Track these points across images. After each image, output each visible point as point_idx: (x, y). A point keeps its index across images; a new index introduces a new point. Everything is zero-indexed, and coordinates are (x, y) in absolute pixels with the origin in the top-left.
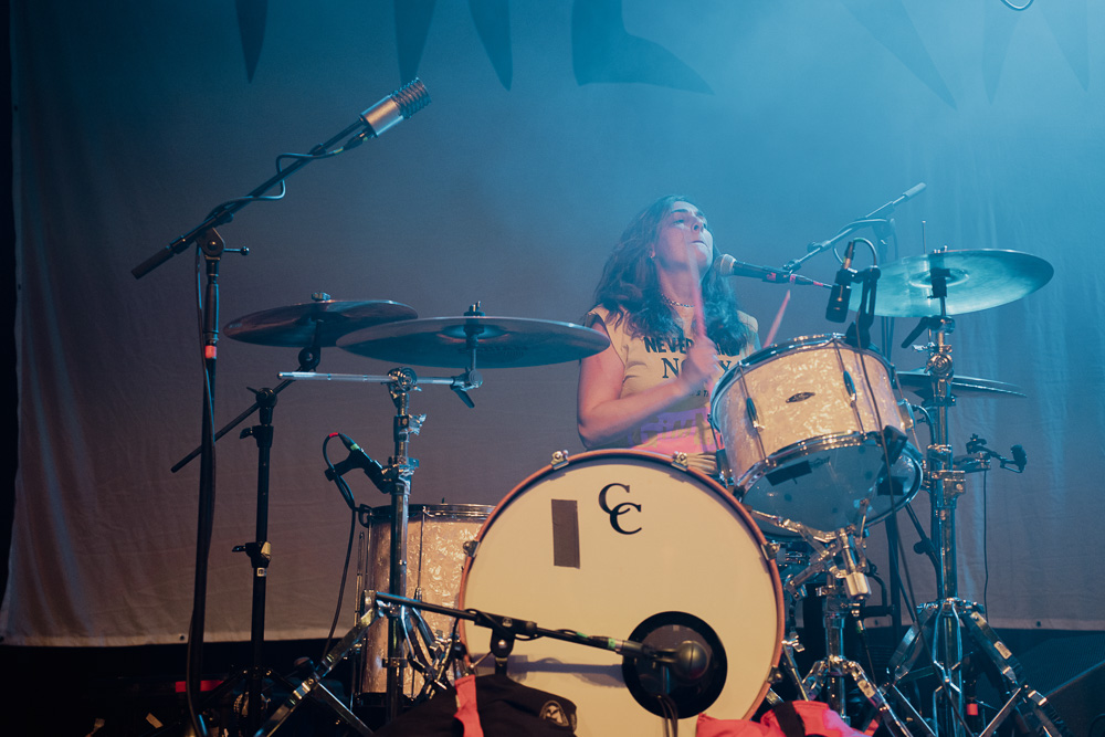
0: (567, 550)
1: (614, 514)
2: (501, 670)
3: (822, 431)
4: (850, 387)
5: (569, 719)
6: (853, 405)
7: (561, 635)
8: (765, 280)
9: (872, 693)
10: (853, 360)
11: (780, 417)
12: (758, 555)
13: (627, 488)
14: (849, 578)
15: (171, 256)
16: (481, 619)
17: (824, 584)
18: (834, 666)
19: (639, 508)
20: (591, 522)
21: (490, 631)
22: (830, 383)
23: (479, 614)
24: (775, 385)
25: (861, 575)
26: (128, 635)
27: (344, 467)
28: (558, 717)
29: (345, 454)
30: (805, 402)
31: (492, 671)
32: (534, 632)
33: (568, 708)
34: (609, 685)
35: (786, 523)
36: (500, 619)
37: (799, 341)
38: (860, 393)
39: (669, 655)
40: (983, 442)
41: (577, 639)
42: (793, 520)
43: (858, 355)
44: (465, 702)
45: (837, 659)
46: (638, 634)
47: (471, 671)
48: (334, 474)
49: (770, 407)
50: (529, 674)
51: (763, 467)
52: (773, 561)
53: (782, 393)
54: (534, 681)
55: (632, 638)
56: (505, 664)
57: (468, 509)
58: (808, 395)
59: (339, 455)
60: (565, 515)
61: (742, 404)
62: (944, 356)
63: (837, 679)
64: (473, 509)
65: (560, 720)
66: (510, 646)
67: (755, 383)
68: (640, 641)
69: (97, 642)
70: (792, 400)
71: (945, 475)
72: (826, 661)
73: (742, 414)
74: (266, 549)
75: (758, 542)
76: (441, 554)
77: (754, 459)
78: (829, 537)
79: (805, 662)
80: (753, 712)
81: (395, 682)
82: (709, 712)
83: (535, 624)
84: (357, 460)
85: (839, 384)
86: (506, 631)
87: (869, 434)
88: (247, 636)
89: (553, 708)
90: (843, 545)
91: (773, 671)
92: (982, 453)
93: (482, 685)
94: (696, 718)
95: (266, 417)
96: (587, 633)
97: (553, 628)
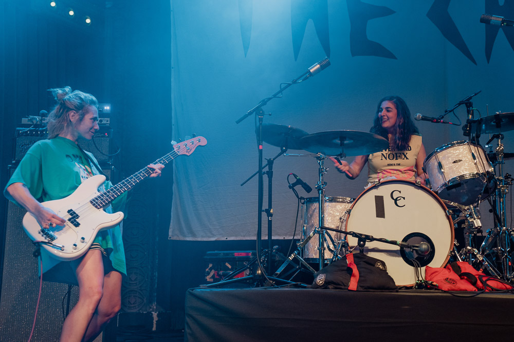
0: (380, 213)
1: (396, 200)
2: (362, 251)
3: (465, 173)
4: (474, 158)
5: (385, 268)
6: (475, 164)
7: (380, 240)
8: (432, 122)
9: (482, 259)
10: (474, 149)
11: (451, 168)
12: (444, 214)
13: (400, 192)
14: (474, 221)
15: (247, 116)
16: (354, 235)
17: (464, 223)
18: (469, 251)
19: (404, 198)
20: (388, 203)
21: (357, 239)
22: (467, 157)
23: (354, 233)
24: (448, 157)
25: (479, 220)
26: (209, 237)
27: (294, 185)
28: (381, 267)
29: (295, 180)
30: (459, 163)
31: (358, 252)
32: (372, 239)
33: (383, 264)
34: (396, 256)
35: (452, 203)
36: (361, 235)
37: (454, 143)
38: (477, 160)
39: (417, 247)
40: (510, 175)
41: (386, 241)
42: (454, 202)
43: (476, 148)
44: (350, 262)
45: (469, 248)
46: (405, 240)
47: (351, 252)
48: (292, 187)
49: (447, 165)
50: (369, 253)
51: (445, 184)
52: (450, 216)
53: (451, 160)
54: (371, 255)
55: (403, 241)
56: (363, 249)
57: (338, 198)
58: (460, 161)
59: (293, 180)
60: (379, 201)
61: (436, 164)
62: (500, 147)
63: (469, 254)
64: (340, 198)
65: (381, 268)
66: (364, 244)
67: (441, 157)
68: (406, 242)
69: (199, 239)
70: (454, 162)
71: (502, 187)
72: (466, 249)
73: (437, 167)
74: (272, 211)
75: (445, 210)
76: (331, 213)
77: (442, 182)
78: (466, 208)
79: (459, 249)
80: (444, 265)
81: (322, 254)
82: (429, 265)
83: (372, 237)
84: (299, 182)
85: (470, 157)
86: (363, 239)
87: (482, 173)
88: (255, 238)
89: (379, 264)
90: (472, 210)
91: (451, 252)
92: (510, 179)
93: (355, 256)
94: (425, 267)
95: (271, 168)
96: (389, 239)
97: (378, 238)
